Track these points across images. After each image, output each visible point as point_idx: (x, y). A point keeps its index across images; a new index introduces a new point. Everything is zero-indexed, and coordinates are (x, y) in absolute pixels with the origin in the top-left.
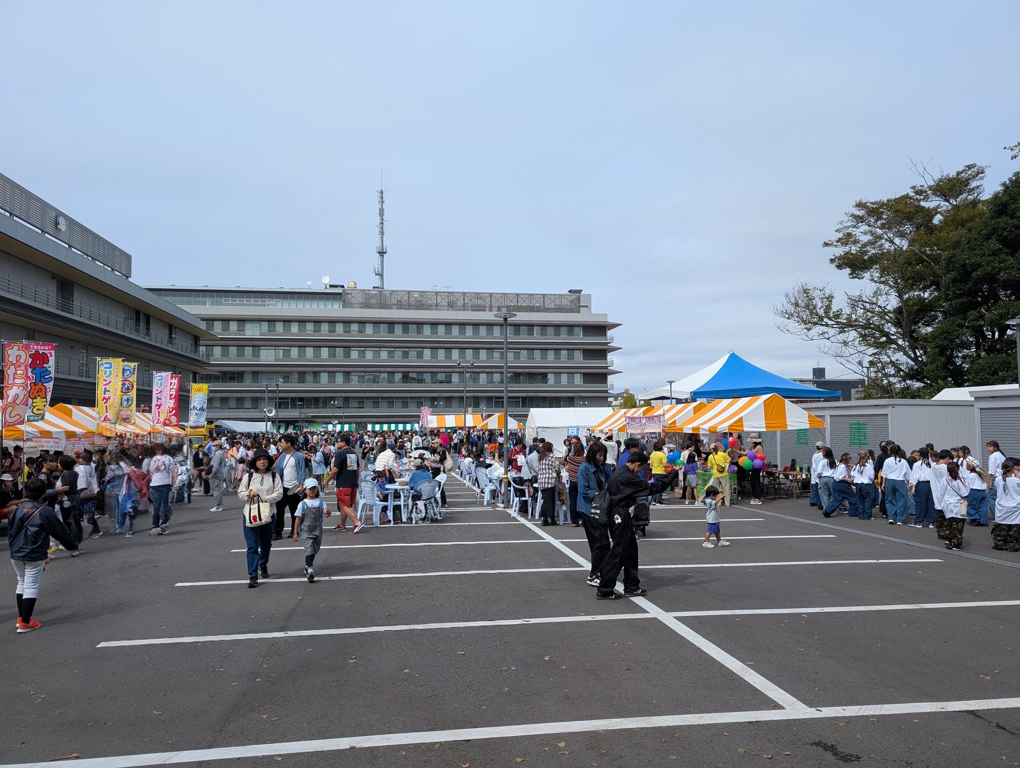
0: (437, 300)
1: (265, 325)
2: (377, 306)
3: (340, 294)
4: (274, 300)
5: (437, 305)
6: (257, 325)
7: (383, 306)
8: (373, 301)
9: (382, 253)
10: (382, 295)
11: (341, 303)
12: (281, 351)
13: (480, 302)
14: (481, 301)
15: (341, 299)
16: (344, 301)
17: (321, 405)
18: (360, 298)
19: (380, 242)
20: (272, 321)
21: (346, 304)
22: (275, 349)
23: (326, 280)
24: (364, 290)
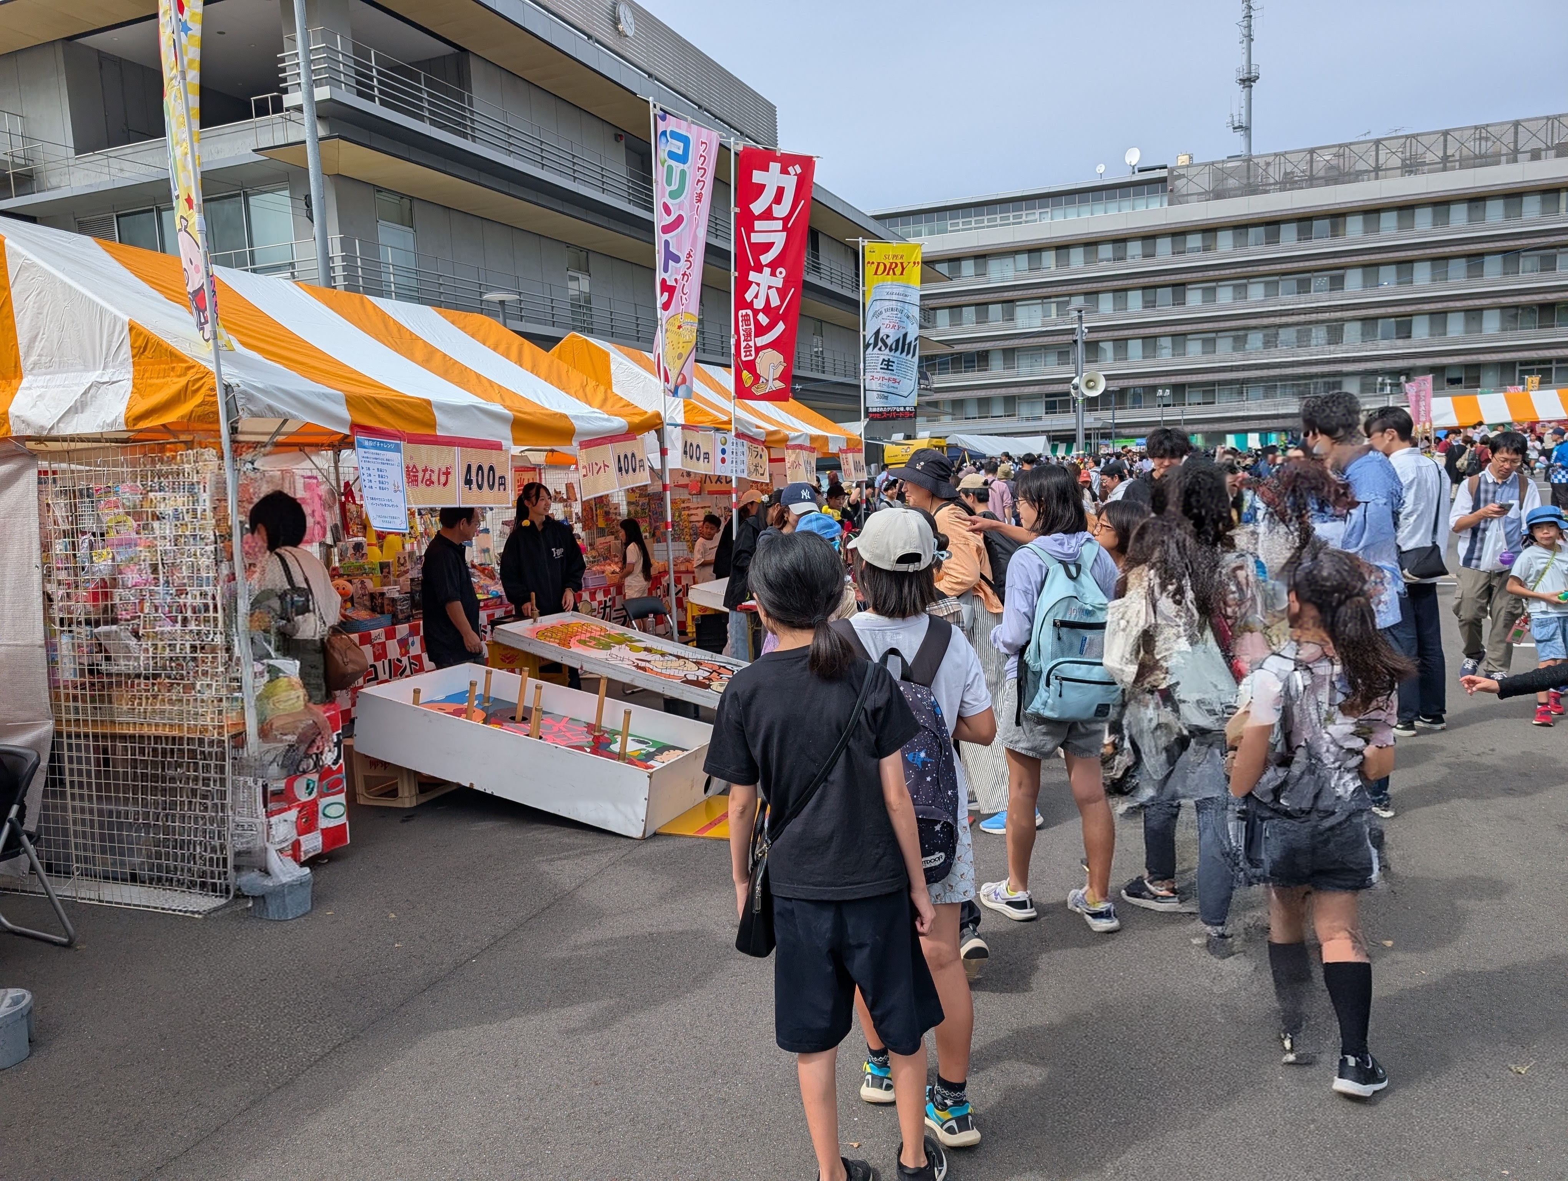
0: (1377, 160)
1: (1023, 260)
2: (1239, 192)
3: (1163, 180)
4: (1038, 212)
5: (1377, 169)
6: (1009, 261)
7: (1251, 190)
8: (1232, 183)
9: (1248, 81)
10: (1252, 167)
11: (1166, 200)
12: (1054, 306)
13: (1486, 147)
14: (1490, 144)
15: (1164, 190)
16: (1171, 191)
17: (1129, 401)
18: (1205, 182)
19: (1245, 57)
20: (1034, 251)
21: (1175, 199)
22: (1042, 303)
23: (1133, 157)
24: (1213, 163)
